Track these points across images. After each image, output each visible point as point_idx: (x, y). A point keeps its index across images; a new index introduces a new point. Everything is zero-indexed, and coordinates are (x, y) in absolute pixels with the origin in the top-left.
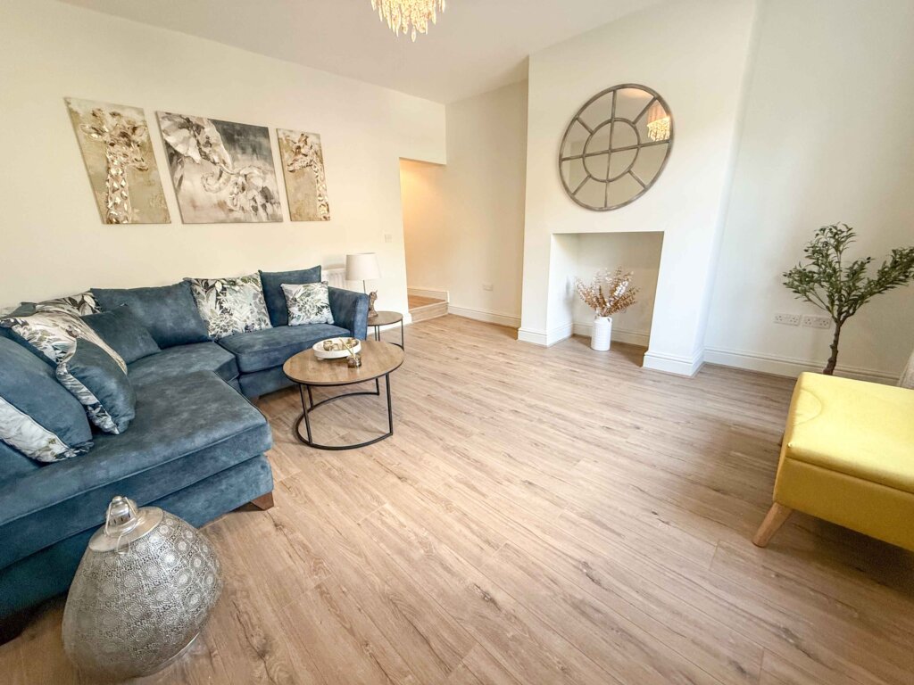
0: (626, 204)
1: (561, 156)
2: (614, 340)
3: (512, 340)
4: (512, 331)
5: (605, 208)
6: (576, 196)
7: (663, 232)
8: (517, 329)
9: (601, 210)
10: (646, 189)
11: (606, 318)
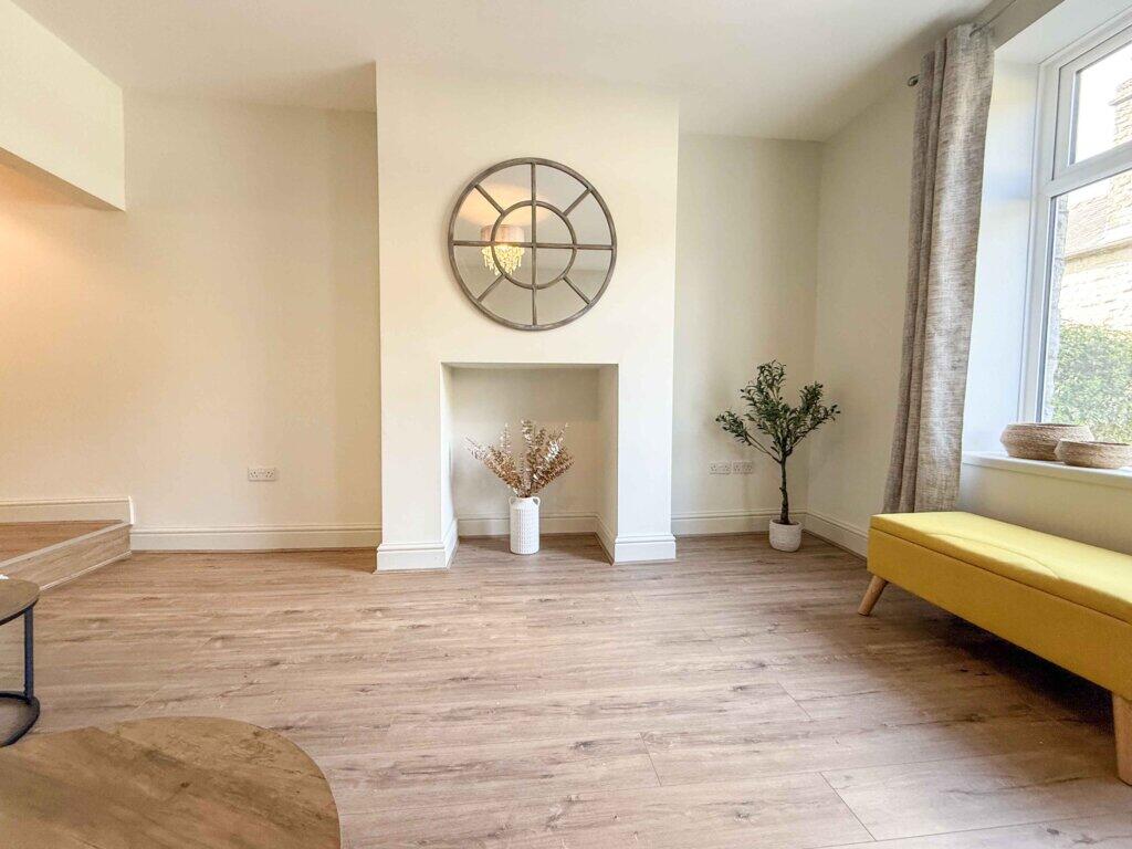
0: (565, 322)
1: (450, 237)
2: (545, 532)
3: (367, 575)
4: (361, 556)
5: (534, 327)
6: (484, 303)
7: (617, 365)
8: (374, 550)
9: (527, 329)
10: (589, 305)
11: (530, 500)
